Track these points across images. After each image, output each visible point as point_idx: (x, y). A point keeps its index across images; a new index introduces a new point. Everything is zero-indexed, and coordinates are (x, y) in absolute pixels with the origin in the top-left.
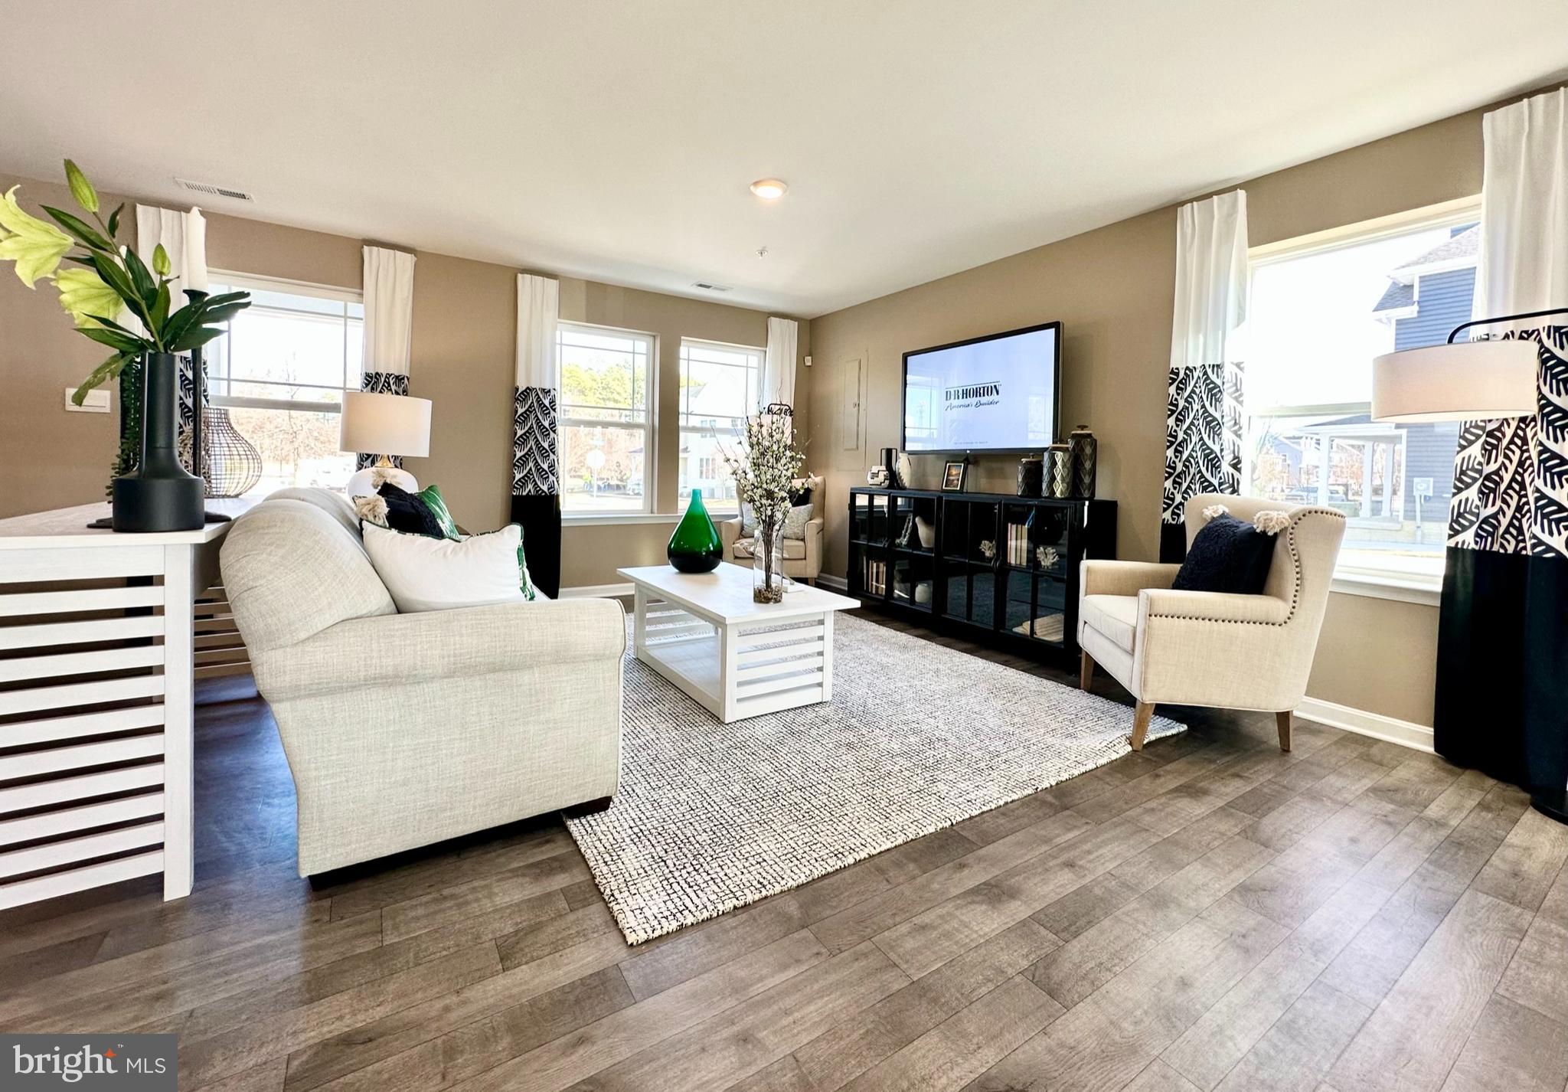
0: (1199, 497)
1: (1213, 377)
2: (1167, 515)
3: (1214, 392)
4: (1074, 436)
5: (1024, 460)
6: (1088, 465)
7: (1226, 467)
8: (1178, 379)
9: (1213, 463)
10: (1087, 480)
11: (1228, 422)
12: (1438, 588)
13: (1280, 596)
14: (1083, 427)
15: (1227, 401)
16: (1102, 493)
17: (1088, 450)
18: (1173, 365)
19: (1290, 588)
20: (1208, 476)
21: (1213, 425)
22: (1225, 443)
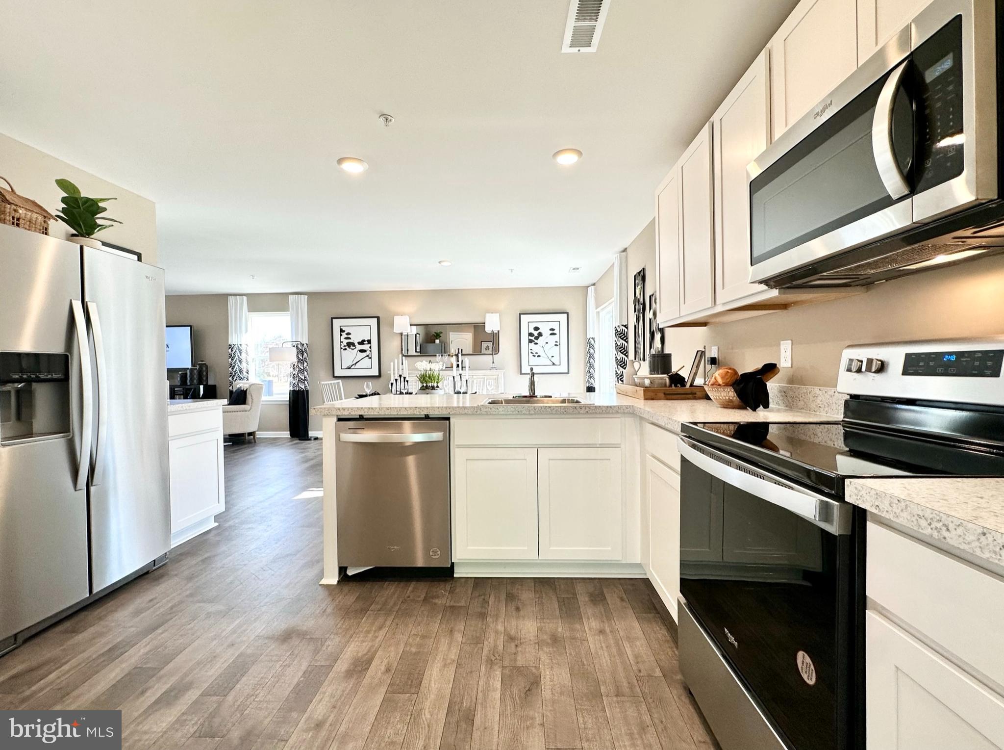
0: (238, 381)
1: (240, 347)
2: (231, 388)
3: (240, 351)
4: (199, 364)
5: (180, 373)
6: (205, 373)
7: (245, 374)
8: (231, 347)
9: (241, 371)
10: (204, 378)
11: (244, 360)
12: (288, 399)
13: (248, 405)
14: (202, 361)
15: (244, 354)
16: (211, 382)
17: (204, 369)
18: (229, 343)
19: (250, 403)
20: (241, 376)
21: (241, 361)
22: (244, 366)
